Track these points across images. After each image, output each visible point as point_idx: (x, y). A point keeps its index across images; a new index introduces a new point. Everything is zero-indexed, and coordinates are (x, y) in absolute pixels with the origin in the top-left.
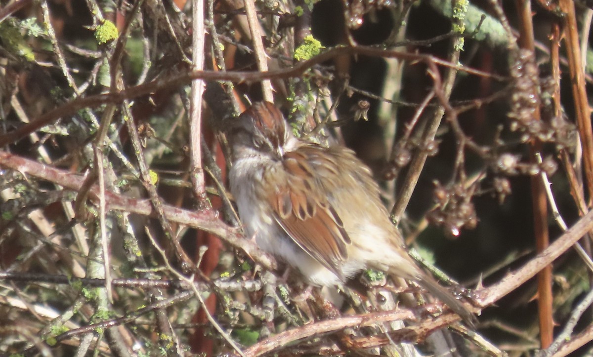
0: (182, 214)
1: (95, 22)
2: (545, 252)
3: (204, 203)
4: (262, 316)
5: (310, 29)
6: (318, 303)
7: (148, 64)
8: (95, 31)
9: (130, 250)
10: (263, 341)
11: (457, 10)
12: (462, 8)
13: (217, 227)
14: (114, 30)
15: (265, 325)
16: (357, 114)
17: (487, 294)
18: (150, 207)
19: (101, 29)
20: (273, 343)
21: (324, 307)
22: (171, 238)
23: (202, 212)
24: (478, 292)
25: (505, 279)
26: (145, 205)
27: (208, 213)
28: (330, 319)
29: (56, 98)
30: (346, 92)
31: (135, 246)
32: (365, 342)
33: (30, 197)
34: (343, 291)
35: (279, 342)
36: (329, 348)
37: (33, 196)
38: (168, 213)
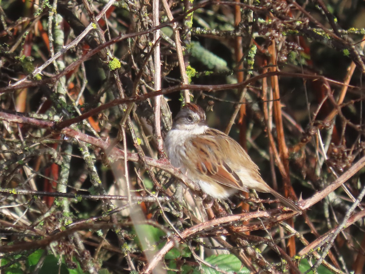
0: (153, 161)
1: (108, 59)
2: (336, 181)
3: (163, 155)
4: (177, 215)
5: (189, 63)
6: (216, 208)
7: (86, 81)
8: (108, 63)
9: (95, 180)
10: (190, 228)
11: (250, 53)
12: (253, 51)
13: (170, 168)
14: (118, 63)
15: (179, 220)
16: (207, 108)
17: (305, 203)
18: (138, 157)
19: (112, 63)
20: (195, 229)
21: (219, 210)
22: (150, 174)
23: (162, 160)
24: (300, 202)
25: (314, 195)
26: (136, 156)
27: (165, 160)
28: (222, 217)
29: (53, 100)
30: (201, 96)
31: (97, 178)
32: (240, 229)
33: (31, 152)
34: (221, 202)
35: (199, 229)
36: (221, 232)
37: (32, 152)
38: (147, 161)
